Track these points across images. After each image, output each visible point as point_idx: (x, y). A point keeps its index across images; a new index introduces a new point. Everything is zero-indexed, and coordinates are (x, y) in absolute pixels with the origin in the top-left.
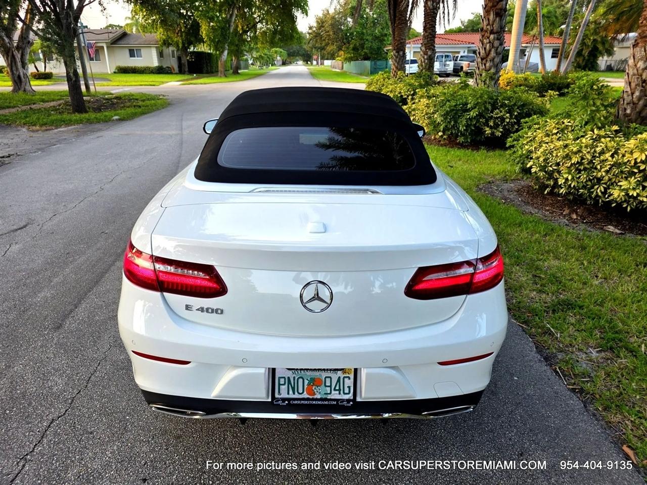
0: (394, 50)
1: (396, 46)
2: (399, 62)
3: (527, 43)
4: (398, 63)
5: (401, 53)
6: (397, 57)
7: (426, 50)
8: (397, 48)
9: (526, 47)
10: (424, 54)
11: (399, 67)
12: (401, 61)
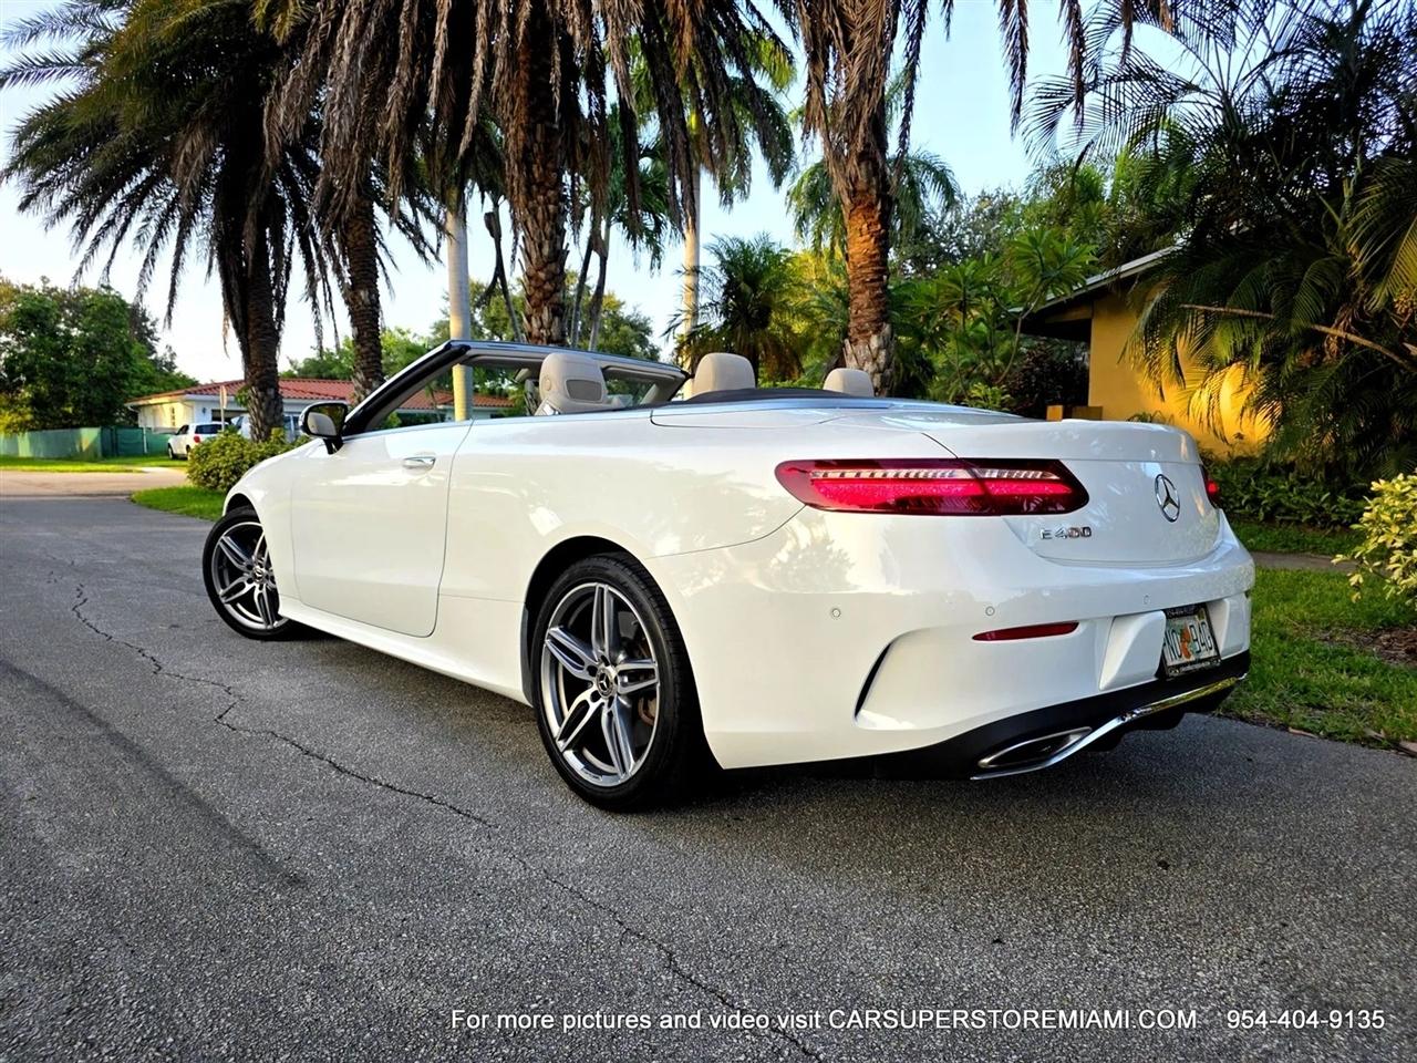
0: (253, 385)
1: (257, 378)
2: (267, 409)
3: (445, 404)
4: (266, 412)
5: (271, 392)
6: (262, 400)
7: (367, 378)
8: (261, 382)
9: (445, 410)
10: (364, 385)
11: (269, 421)
12: (272, 407)
